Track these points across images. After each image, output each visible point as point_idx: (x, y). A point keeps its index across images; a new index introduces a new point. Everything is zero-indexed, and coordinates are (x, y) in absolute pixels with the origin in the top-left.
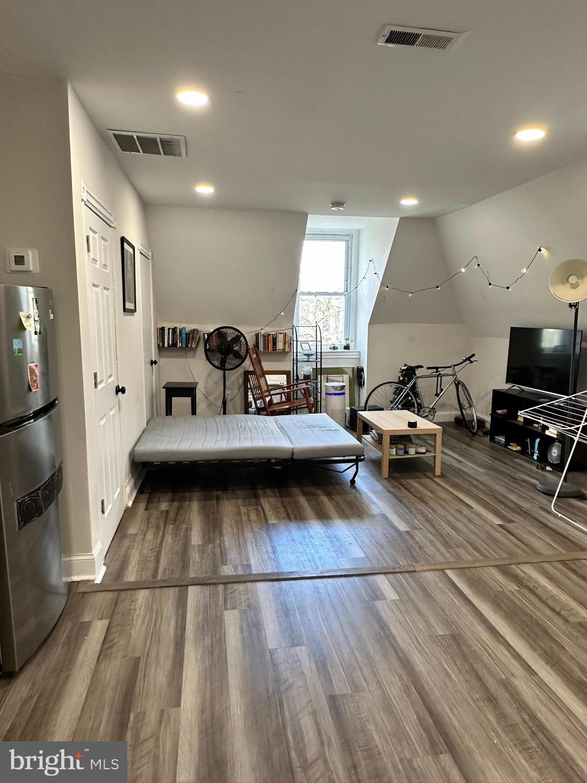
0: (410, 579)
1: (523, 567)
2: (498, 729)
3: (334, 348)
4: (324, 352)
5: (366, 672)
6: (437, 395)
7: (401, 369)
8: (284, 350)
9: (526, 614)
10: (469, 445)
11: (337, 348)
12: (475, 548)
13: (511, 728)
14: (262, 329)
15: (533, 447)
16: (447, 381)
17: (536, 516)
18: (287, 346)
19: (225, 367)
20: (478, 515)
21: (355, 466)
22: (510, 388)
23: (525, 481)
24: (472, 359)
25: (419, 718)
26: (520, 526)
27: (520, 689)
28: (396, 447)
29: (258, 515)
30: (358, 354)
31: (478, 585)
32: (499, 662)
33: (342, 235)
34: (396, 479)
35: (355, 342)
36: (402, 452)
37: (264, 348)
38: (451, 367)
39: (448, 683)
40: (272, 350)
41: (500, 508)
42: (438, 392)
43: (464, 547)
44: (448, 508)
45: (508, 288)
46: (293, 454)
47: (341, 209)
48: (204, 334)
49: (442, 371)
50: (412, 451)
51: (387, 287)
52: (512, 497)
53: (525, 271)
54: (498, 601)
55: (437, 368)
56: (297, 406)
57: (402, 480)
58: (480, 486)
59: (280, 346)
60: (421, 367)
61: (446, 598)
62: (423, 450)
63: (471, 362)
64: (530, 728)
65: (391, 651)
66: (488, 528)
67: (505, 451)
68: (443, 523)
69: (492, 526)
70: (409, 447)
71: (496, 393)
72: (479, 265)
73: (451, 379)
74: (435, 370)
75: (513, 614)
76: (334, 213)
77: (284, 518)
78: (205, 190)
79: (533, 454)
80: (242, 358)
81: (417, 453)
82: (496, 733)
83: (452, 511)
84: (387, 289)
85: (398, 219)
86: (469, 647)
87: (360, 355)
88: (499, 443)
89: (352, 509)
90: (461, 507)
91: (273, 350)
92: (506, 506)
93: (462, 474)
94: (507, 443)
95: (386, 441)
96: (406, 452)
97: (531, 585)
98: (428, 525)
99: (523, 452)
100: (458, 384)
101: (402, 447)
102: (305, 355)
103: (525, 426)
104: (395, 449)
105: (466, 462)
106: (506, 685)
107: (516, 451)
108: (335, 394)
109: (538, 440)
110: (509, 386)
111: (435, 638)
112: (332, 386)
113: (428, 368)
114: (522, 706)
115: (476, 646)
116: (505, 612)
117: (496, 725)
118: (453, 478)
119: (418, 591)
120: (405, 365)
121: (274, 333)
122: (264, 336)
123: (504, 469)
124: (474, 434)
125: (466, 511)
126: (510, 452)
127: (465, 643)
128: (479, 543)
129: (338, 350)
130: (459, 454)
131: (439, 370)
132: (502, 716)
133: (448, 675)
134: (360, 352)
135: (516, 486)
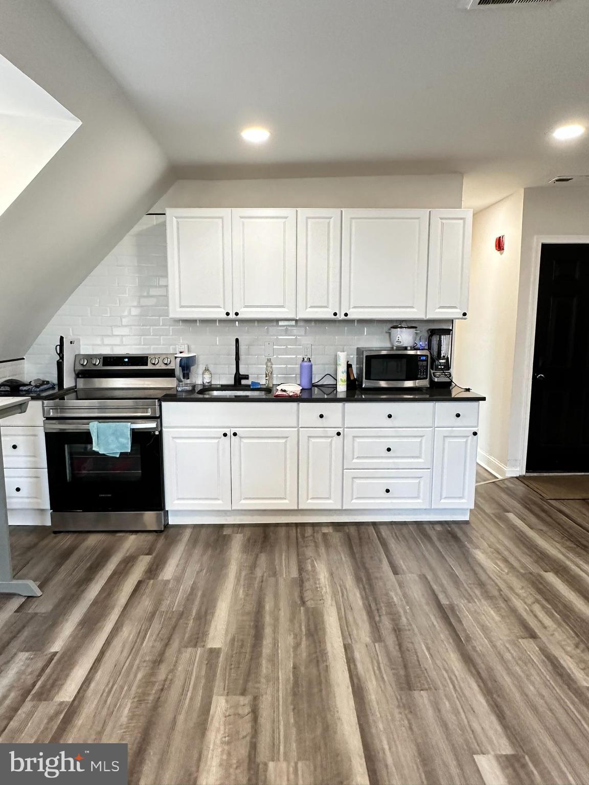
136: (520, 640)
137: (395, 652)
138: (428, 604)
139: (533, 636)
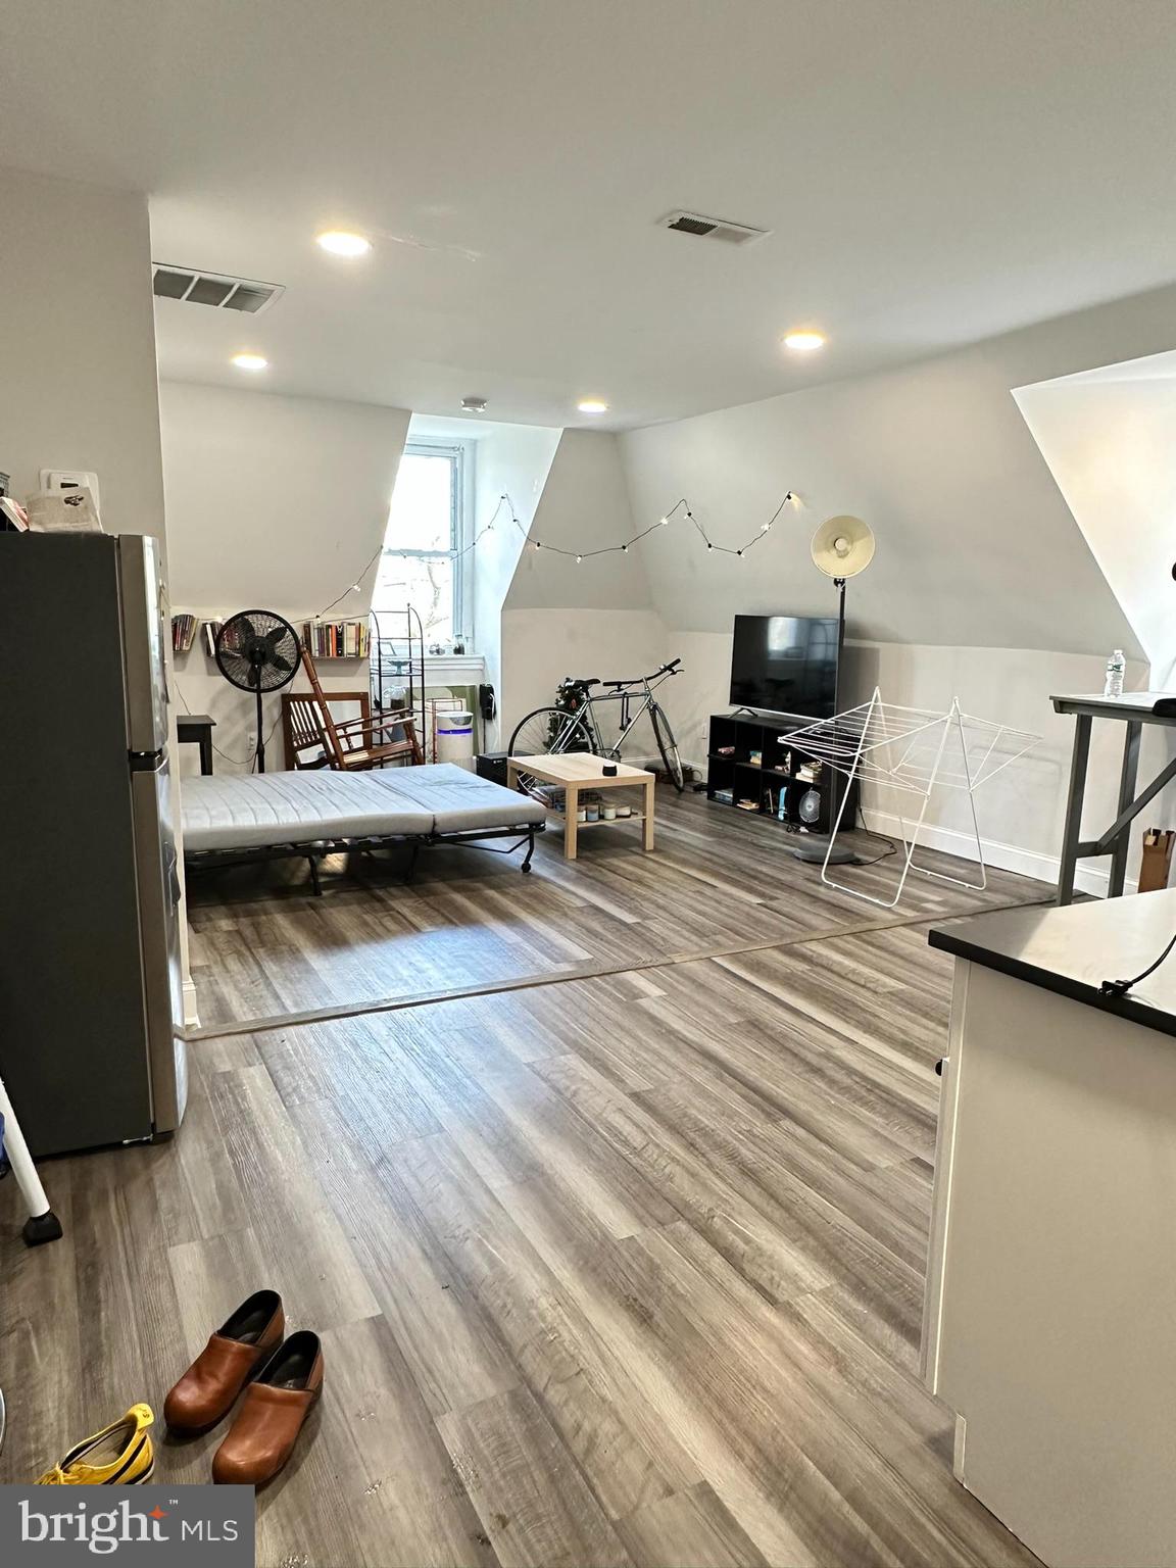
0: (670, 973)
1: (809, 945)
2: (832, 1093)
3: (438, 651)
4: (427, 659)
5: (661, 1066)
6: (623, 728)
7: (560, 686)
8: (358, 654)
9: (827, 991)
10: (675, 805)
11: (444, 652)
12: (737, 933)
13: (845, 1090)
14: (318, 617)
15: (776, 803)
16: (637, 704)
17: (803, 889)
18: (362, 648)
19: (259, 686)
20: (725, 894)
21: (528, 841)
22: (736, 714)
23: (775, 849)
24: (675, 668)
25: (743, 1096)
26: (785, 902)
27: (844, 1058)
28: (586, 809)
29: (398, 922)
30: (481, 661)
31: (757, 967)
32: (813, 1039)
33: (446, 448)
34: (588, 859)
35: (473, 642)
36: (595, 816)
37: (321, 651)
38: (641, 681)
39: (762, 1063)
40: (335, 656)
41: (755, 884)
42: (625, 723)
43: (721, 933)
44: (681, 889)
45: (739, 553)
46: (435, 824)
47: (480, 410)
48: (205, 625)
49: (630, 689)
50: (610, 813)
51: (539, 545)
52: (764, 869)
53: (766, 527)
54: (789, 982)
55: (619, 684)
56: (382, 758)
57: (600, 861)
58: (715, 859)
59: (350, 647)
60: (596, 681)
61: (726, 986)
62: (626, 811)
63: (674, 673)
64: (864, 1086)
65: (681, 1045)
66: (747, 909)
67: (735, 813)
68: (682, 909)
69: (751, 907)
70: (605, 808)
71: (716, 722)
72: (690, 514)
73: (641, 701)
74: (616, 687)
75: (812, 993)
76: (467, 416)
77: (444, 923)
78: (251, 363)
79: (776, 812)
80: (290, 669)
81: (618, 817)
82: (832, 1097)
83: (690, 894)
84: (537, 548)
85: (561, 430)
86: (773, 1029)
87: (484, 665)
88: (723, 801)
89: (542, 902)
90: (699, 887)
91: (338, 655)
92: (761, 881)
93: (686, 847)
94: (736, 800)
95: (572, 799)
96: (602, 817)
97: (824, 963)
98: (661, 912)
99: (762, 810)
100: (654, 709)
101: (596, 807)
102: (394, 663)
103: (764, 770)
104: (585, 812)
105: (682, 830)
106: (828, 1056)
107: (750, 811)
108: (455, 732)
109: (784, 790)
110: (736, 708)
111: (729, 1026)
112: (451, 718)
113: (605, 684)
114: (851, 1071)
115: (781, 1028)
116: (803, 992)
117: (829, 1090)
118: (674, 852)
119: (687, 983)
120: (568, 680)
121: (337, 624)
122: (320, 630)
123: (742, 836)
124: (681, 790)
125: (708, 891)
126: (742, 812)
127: (767, 1026)
128: (739, 926)
129: (444, 656)
130: (667, 819)
131: (623, 686)
132: (832, 1082)
133: (759, 1057)
134: (483, 659)
135: (764, 855)
136: (652, 1087)
137: (804, 1053)
138: (809, 1114)
139: (636, 1097)
